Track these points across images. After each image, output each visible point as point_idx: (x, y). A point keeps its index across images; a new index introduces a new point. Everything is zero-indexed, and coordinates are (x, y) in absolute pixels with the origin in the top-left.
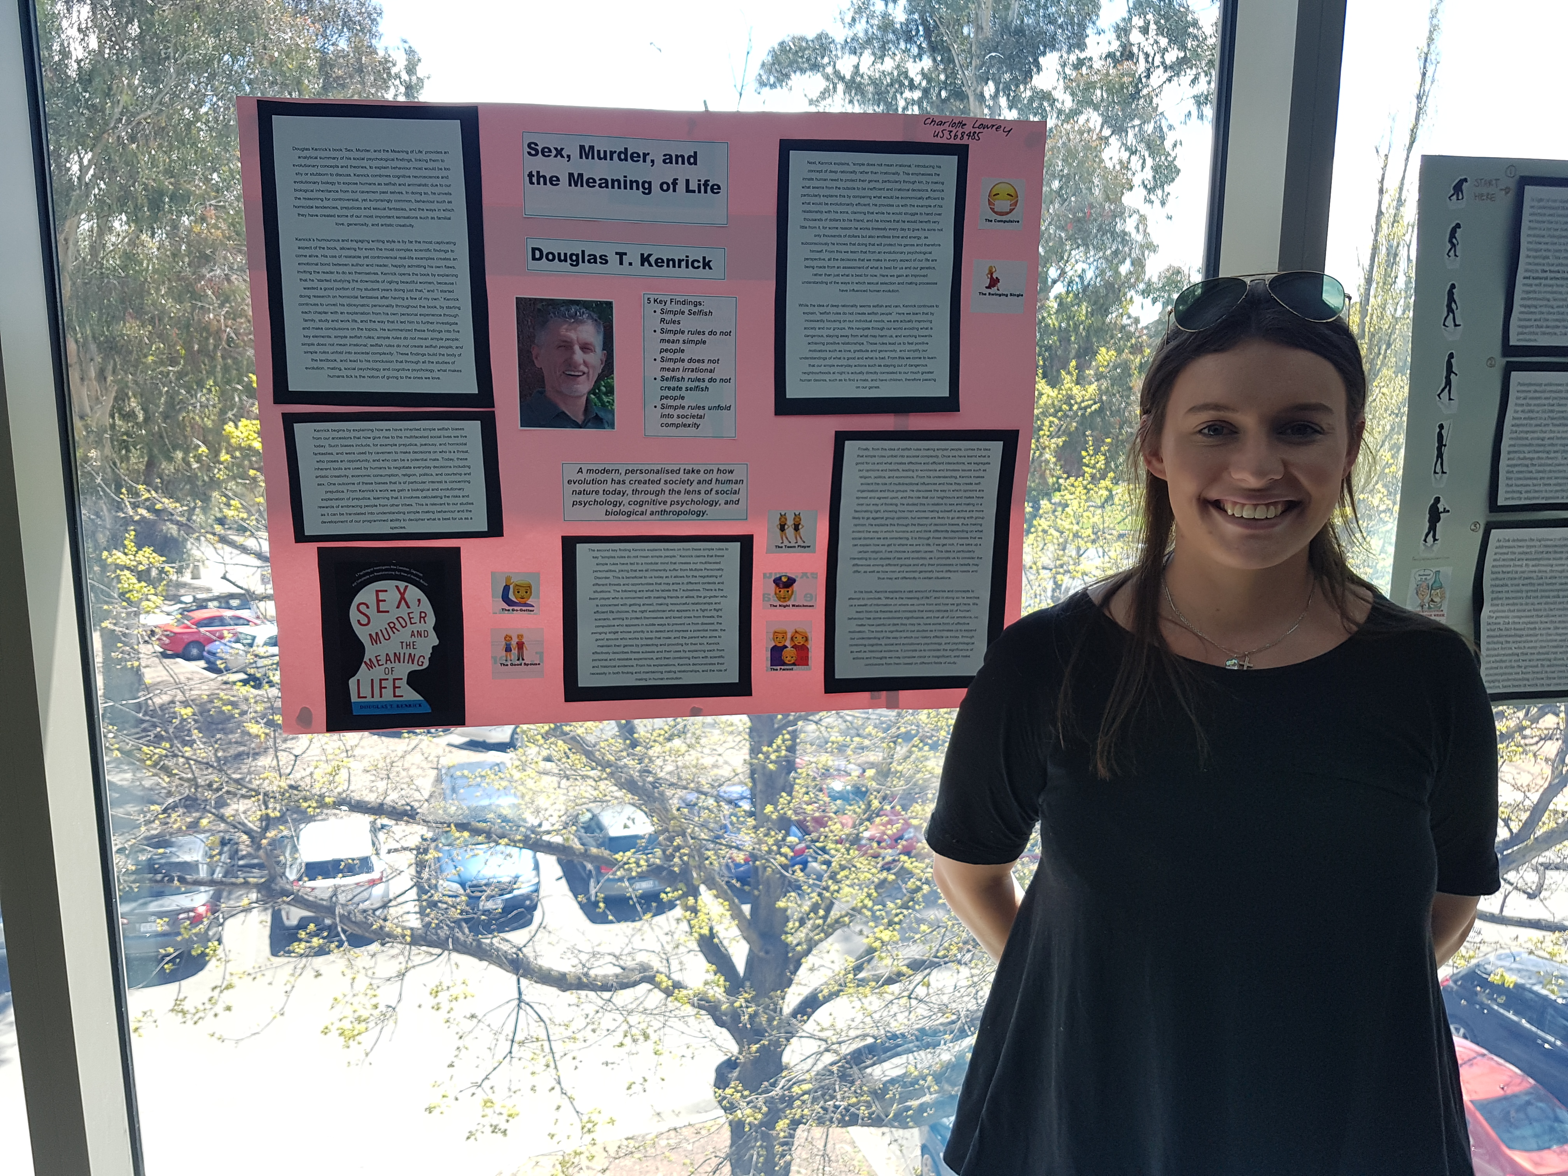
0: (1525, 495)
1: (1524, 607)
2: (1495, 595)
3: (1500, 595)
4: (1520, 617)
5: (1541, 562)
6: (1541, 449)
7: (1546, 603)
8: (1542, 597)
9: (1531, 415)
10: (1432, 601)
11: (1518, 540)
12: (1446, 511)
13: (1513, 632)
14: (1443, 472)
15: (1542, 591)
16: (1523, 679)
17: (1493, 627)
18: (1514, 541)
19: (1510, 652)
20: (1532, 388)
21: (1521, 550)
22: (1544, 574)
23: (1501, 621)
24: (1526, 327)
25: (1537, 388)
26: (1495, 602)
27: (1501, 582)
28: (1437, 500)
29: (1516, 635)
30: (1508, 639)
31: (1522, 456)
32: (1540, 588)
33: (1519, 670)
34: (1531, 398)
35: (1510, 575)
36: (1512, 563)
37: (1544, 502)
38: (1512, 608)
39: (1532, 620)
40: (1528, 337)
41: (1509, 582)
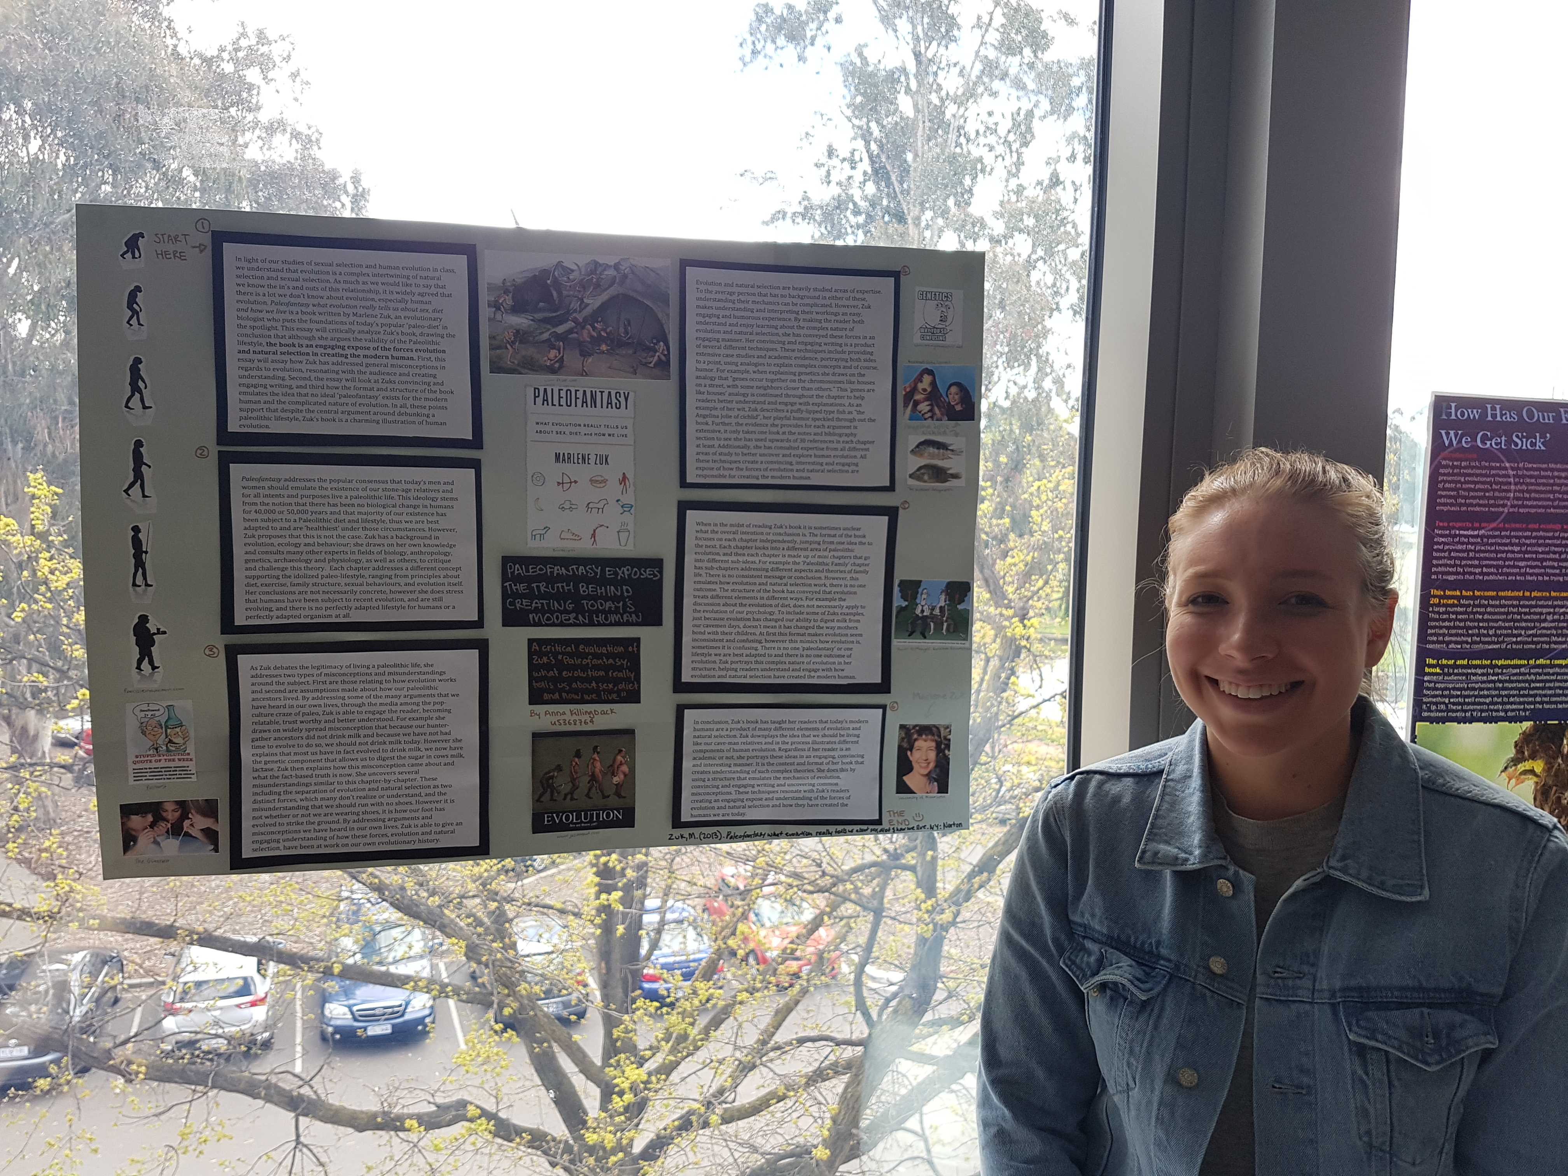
0: (275, 613)
1: (304, 750)
2: (257, 735)
3: (265, 735)
4: (303, 762)
5: (324, 694)
6: (297, 557)
7: (338, 745)
8: (332, 737)
9: (271, 516)
10: (171, 741)
11: (282, 668)
12: (159, 632)
13: (295, 781)
14: (147, 585)
15: (330, 729)
16: (317, 838)
17: (263, 774)
18: (276, 668)
19: (295, 804)
20: (267, 484)
21: (291, 680)
22: (334, 709)
23: (275, 766)
24: (253, 410)
25: (275, 484)
26: (257, 743)
27: (267, 719)
28: (144, 619)
29: (298, 784)
30: (289, 789)
31: (266, 565)
32: (328, 725)
33: (311, 827)
34: (266, 496)
35: (282, 711)
36: (281, 695)
37: (309, 621)
38: (286, 750)
39: (320, 765)
40: (254, 423)
41: (280, 719)
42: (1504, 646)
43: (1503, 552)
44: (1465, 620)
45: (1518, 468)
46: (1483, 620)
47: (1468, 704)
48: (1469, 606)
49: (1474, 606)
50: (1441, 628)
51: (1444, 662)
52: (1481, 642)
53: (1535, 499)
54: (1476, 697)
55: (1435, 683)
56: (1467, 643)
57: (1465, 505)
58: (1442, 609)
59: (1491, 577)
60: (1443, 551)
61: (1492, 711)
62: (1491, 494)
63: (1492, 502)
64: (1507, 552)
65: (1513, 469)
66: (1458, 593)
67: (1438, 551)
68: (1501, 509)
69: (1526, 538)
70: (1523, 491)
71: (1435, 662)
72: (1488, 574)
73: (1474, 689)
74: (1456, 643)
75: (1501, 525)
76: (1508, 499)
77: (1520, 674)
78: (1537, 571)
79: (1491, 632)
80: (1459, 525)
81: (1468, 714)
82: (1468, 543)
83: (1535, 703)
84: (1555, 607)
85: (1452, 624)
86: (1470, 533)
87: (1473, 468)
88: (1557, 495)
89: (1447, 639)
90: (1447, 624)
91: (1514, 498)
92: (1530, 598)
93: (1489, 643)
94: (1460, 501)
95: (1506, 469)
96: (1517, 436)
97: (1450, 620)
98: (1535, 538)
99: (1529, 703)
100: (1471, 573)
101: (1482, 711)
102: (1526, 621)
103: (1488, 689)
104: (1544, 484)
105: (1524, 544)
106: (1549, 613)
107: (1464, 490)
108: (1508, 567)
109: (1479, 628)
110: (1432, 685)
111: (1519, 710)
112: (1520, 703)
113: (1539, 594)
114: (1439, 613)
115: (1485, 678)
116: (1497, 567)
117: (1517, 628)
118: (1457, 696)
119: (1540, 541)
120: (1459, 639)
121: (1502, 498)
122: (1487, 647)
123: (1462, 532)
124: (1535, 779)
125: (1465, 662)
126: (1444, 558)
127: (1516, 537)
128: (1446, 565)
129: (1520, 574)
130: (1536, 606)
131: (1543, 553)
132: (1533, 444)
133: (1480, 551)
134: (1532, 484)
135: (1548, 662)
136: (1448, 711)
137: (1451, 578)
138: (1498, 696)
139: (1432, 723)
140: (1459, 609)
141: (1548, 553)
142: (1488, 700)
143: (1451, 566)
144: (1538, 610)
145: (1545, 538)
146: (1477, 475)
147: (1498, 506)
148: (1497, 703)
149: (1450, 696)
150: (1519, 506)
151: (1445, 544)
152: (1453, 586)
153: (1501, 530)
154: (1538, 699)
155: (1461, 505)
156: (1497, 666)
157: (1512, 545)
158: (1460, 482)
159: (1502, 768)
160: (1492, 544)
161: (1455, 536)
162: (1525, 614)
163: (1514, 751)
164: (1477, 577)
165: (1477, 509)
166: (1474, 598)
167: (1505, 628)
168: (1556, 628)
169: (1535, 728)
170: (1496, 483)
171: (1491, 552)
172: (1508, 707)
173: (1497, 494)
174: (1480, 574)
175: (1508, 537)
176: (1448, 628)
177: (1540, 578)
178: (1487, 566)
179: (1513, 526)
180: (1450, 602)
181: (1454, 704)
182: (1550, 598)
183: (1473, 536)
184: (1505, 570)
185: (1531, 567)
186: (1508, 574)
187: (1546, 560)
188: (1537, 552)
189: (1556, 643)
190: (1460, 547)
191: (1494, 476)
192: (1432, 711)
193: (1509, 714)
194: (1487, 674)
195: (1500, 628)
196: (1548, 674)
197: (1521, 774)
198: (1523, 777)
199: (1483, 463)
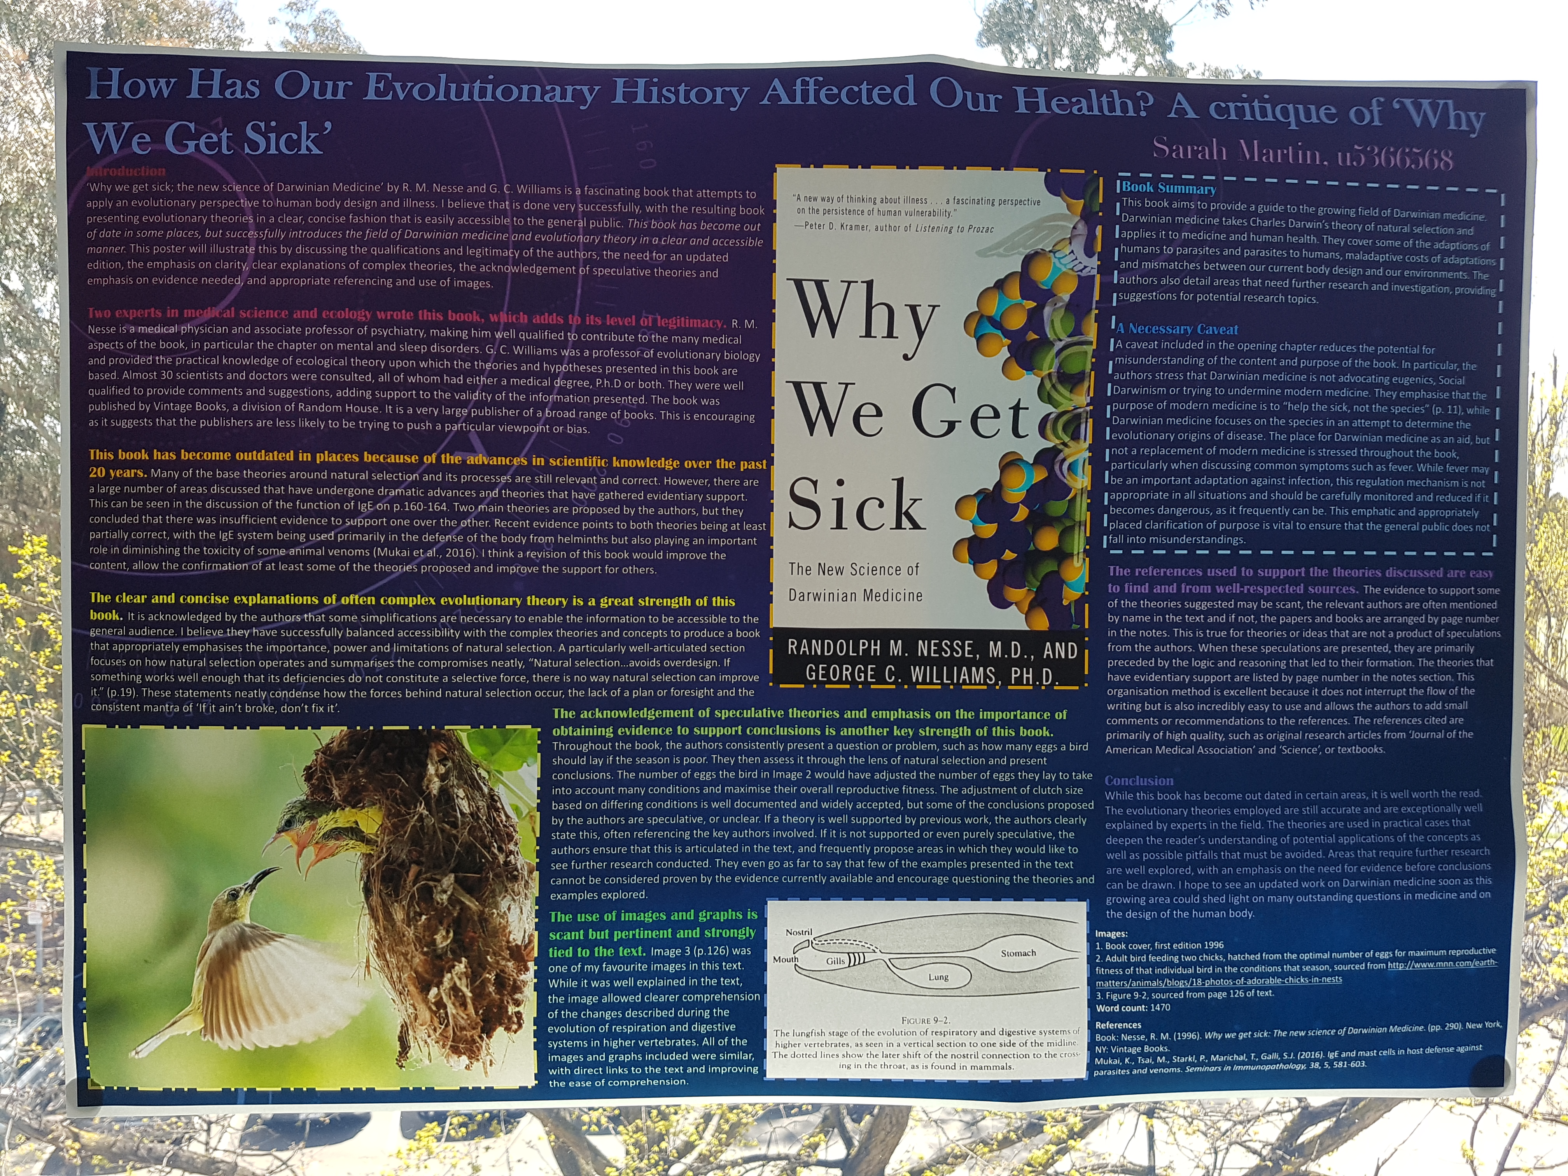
42: (258, 566)
43: (239, 369)
44: (163, 512)
45: (261, 195)
46: (204, 512)
47: (186, 686)
48: (169, 481)
49: (182, 482)
50: (114, 528)
51: (126, 599)
52: (201, 557)
53: (305, 258)
54: (202, 671)
55: (111, 642)
56: (171, 558)
57: (145, 273)
58: (113, 490)
59: (215, 423)
60: (106, 369)
61: (242, 701)
62: (203, 249)
63: (204, 265)
64: (249, 369)
65: (250, 196)
66: (144, 456)
67: (96, 369)
68: (226, 280)
69: (292, 339)
70: (275, 242)
71: (107, 599)
72: (209, 416)
73: (195, 655)
74: (148, 558)
75: (230, 314)
76: (243, 258)
77: (303, 625)
78: (323, 408)
79: (224, 537)
80: (133, 314)
81: (188, 708)
82: (158, 352)
83: (347, 687)
84: (377, 485)
85: (136, 519)
86: (159, 330)
87: (157, 196)
88: (355, 249)
89: (127, 551)
90: (125, 519)
91: (257, 257)
92: (311, 466)
93: (222, 560)
94: (131, 264)
95: (234, 196)
96: (256, 129)
97: (131, 512)
98: (313, 338)
99: (332, 687)
100: (168, 415)
101: (218, 702)
102: (306, 514)
103: (229, 656)
104: (324, 227)
105: (288, 353)
106: (364, 499)
107: (142, 242)
108: (255, 400)
109: (196, 528)
110: (105, 647)
111: (309, 701)
112: (310, 687)
113: (335, 458)
114: (105, 497)
115: (219, 633)
116: (229, 401)
117: (285, 529)
118: (159, 671)
119: (326, 346)
120: (153, 551)
121: (228, 258)
122: (217, 567)
123: (142, 329)
124: (365, 849)
125: (171, 599)
126: (110, 383)
127: (267, 338)
128: (113, 399)
129: (283, 416)
130: (330, 483)
131: (332, 370)
132: (293, 144)
133: (184, 368)
134: (296, 227)
135: (371, 600)
136: (141, 700)
137: (127, 424)
138: (256, 671)
139: (111, 726)
140: (149, 489)
141: (347, 370)
142: (230, 680)
143: (124, 400)
144: (336, 491)
145: (335, 339)
146: (168, 211)
147: (221, 273)
148: (252, 686)
149: (144, 671)
150: (271, 274)
151: (109, 354)
152: (132, 440)
153: (230, 323)
154: (354, 679)
155: (135, 274)
156: (244, 608)
157: (260, 354)
158: (130, 226)
159: (279, 822)
160: (211, 354)
161: (129, 337)
162: (304, 498)
163: (305, 788)
164: (184, 422)
165: (173, 280)
166: (179, 465)
167: (258, 529)
168: (381, 529)
169: (354, 741)
170: (214, 227)
171: (211, 369)
172: (281, 694)
173: (215, 249)
174: (189, 415)
175: (248, 338)
176: (126, 528)
177: (333, 425)
178: (205, 399)
179: (258, 314)
180: (129, 474)
181: (153, 686)
182: (362, 466)
183: (166, 338)
184: (246, 407)
185: (308, 401)
186: (255, 416)
187: (343, 386)
188: (318, 370)
189: (386, 560)
190: (139, 360)
191: (207, 211)
192: (109, 702)
193: (285, 709)
194: (224, 625)
195: (245, 528)
196: (375, 626)
197: (328, 836)
198: (332, 843)
199: (181, 186)
